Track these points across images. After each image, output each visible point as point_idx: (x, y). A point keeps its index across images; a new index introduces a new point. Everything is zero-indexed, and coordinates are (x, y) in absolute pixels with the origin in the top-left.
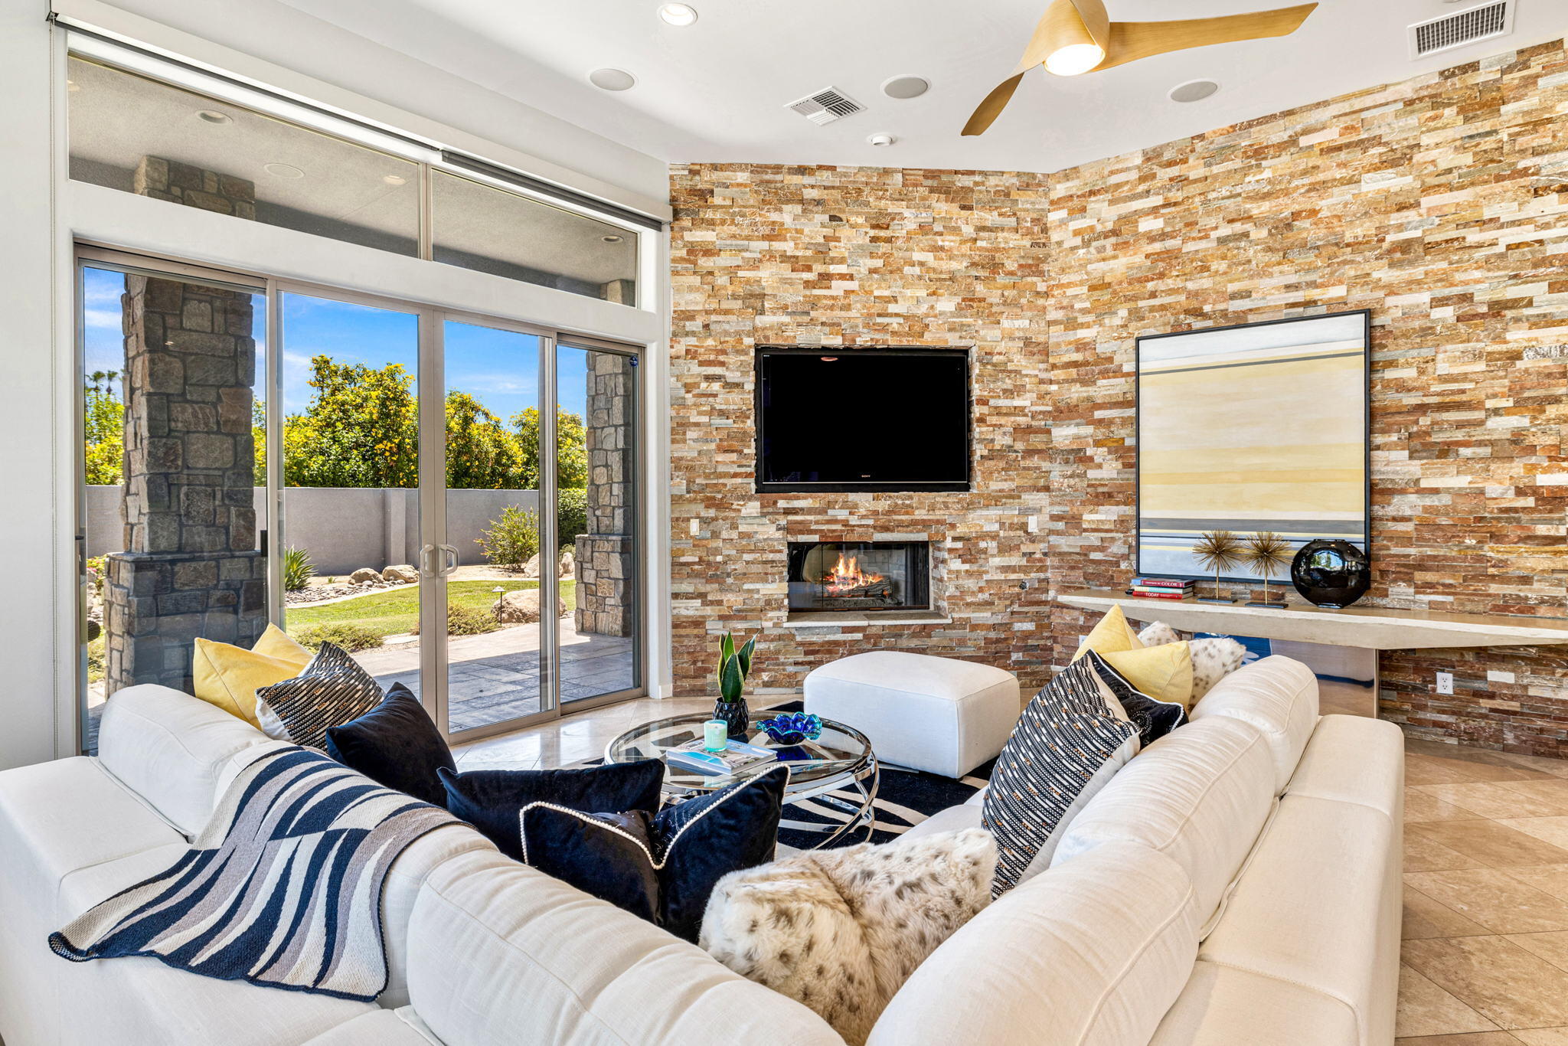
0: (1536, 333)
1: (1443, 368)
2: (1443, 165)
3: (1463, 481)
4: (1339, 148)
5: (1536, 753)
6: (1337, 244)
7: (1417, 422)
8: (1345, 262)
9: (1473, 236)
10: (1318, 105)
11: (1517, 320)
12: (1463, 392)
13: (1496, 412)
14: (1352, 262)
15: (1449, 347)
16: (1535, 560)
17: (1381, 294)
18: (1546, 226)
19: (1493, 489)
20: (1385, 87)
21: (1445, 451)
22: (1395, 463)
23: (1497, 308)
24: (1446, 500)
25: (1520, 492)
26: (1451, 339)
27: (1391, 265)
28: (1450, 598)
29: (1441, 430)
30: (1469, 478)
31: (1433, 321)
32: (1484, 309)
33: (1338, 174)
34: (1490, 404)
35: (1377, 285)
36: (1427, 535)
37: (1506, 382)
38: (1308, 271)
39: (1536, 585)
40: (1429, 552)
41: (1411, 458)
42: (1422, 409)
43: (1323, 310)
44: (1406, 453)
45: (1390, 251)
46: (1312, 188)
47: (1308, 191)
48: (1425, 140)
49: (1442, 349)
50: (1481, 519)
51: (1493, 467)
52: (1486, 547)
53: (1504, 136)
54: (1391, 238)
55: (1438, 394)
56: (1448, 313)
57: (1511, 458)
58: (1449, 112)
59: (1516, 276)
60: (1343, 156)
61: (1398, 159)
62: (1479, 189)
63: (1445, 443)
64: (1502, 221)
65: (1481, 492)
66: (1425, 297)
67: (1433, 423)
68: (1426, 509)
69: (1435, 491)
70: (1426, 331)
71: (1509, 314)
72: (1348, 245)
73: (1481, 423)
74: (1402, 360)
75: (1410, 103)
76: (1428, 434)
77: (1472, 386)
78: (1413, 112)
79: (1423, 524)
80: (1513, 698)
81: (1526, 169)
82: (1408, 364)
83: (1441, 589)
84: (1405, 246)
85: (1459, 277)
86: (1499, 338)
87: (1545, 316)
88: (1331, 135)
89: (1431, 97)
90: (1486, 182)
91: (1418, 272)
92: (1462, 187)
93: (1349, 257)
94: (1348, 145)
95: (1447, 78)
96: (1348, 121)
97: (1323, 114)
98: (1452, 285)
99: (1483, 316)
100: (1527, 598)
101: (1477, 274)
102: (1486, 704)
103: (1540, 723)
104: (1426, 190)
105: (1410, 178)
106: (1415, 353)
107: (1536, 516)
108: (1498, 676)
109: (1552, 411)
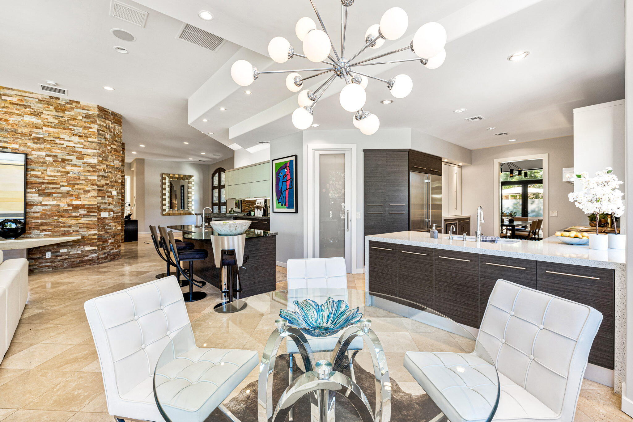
0: (73, 168)
1: (49, 173)
2: (50, 121)
3: (54, 203)
4: (17, 104)
5: (72, 267)
6: (15, 132)
7: (41, 187)
8: (18, 138)
9: (58, 141)
10: (9, 89)
11: (69, 164)
12: (54, 180)
13: (63, 186)
14: (21, 139)
15: (51, 168)
16: (72, 222)
17: (30, 150)
18: (76, 143)
19: (62, 205)
20: (33, 93)
21: (49, 195)
22: (33, 197)
23: (64, 160)
24: (49, 207)
25: (69, 205)
26: (51, 166)
27: (34, 143)
28: (50, 233)
29: (48, 189)
30: (56, 202)
31: (46, 160)
32: (60, 160)
33: (16, 112)
34: (61, 184)
35: (29, 147)
36: (44, 217)
37: (66, 179)
38: (4, 137)
39: (72, 227)
40: (44, 221)
41: (39, 196)
42: (43, 183)
43: (10, 151)
44: (38, 195)
45: (33, 139)
46: (6, 113)
47: (5, 113)
48: (44, 112)
49: (49, 168)
50: (59, 212)
51: (62, 199)
52: (60, 219)
53: (66, 119)
54: (34, 135)
55: (47, 180)
56: (51, 159)
57: (66, 197)
58: (52, 108)
59: (68, 154)
60: (18, 107)
61: (37, 114)
62: (59, 130)
63: (49, 193)
64: (65, 139)
65: (59, 205)
66: (43, 154)
67: (46, 187)
68: (43, 210)
69: (46, 205)
70: (44, 163)
71: (67, 162)
72: (19, 133)
73: (59, 188)
74: (37, 169)
75: (40, 101)
76: (44, 190)
77: (57, 179)
78: (41, 103)
79: (42, 214)
80: (66, 255)
81: (71, 129)
82: (39, 171)
83: (47, 230)
84: (38, 139)
85: (53, 150)
86: (64, 168)
87: (75, 164)
88: (14, 99)
89: (47, 101)
90: (61, 129)
91: (42, 146)
92: (55, 128)
93: (20, 137)
94: (20, 105)
95: (51, 98)
96: (20, 98)
97: (12, 93)
98: (52, 152)
99: (60, 162)
100: (70, 231)
101: (59, 151)
102: (59, 258)
103: (73, 260)
104: (45, 125)
105: (40, 121)
106: (41, 168)
107: (73, 211)
108: (62, 251)
109: (76, 187)
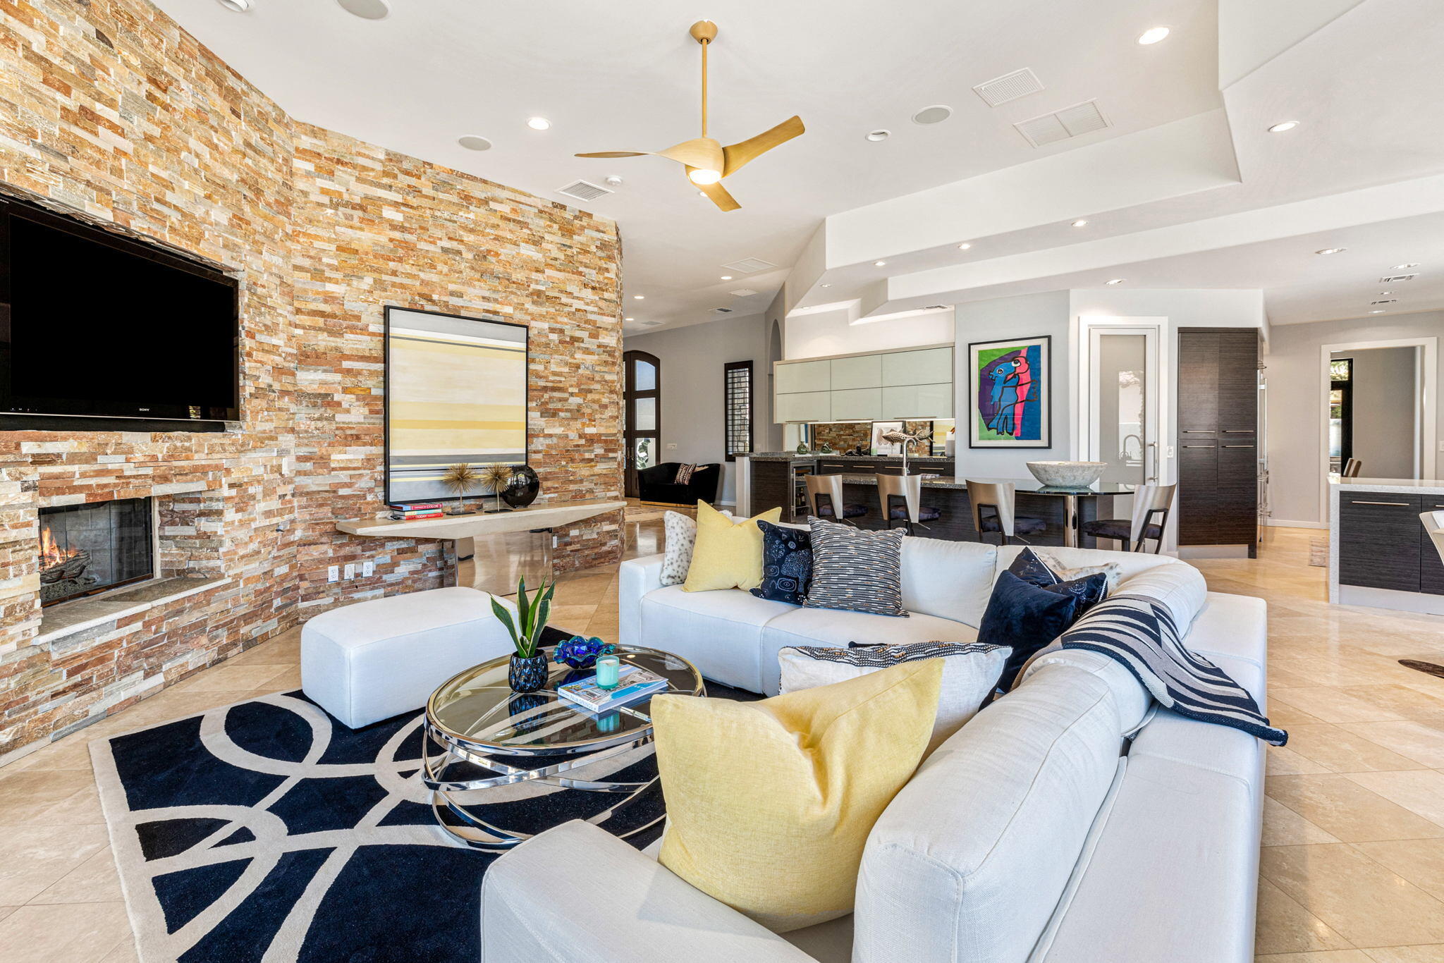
0: (586, 357)
1: (553, 368)
2: (553, 255)
3: (559, 430)
4: (509, 220)
5: (586, 568)
6: (508, 280)
7: (543, 396)
8: (512, 293)
9: (564, 299)
10: (499, 186)
11: (579, 348)
12: (561, 382)
13: (572, 394)
14: (515, 294)
15: (556, 356)
16: (584, 471)
17: (529, 318)
18: (587, 304)
19: (573, 435)
20: (530, 196)
21: (554, 414)
22: (537, 420)
23: (574, 340)
24: (555, 440)
25: (580, 437)
26: (557, 352)
27: (534, 302)
28: (556, 495)
29: (553, 402)
30: (563, 429)
31: (550, 340)
32: (568, 339)
33: (509, 236)
34: (571, 390)
35: (527, 312)
36: (548, 461)
37: (575, 379)
38: (494, 291)
39: (585, 484)
40: (549, 470)
41: (541, 416)
42: (545, 389)
43: (501, 319)
44: (539, 413)
45: (532, 294)
46: (497, 238)
47: (494, 239)
48: (547, 237)
49: (554, 356)
50: (567, 451)
51: (571, 423)
52: (569, 466)
53: (575, 251)
54: (533, 286)
55: (552, 382)
56: (554, 337)
57: (576, 419)
58: (556, 226)
59: (578, 326)
60: (511, 225)
61: (536, 242)
62: (567, 274)
63: (554, 409)
64: (575, 295)
65: (567, 436)
66: (546, 326)
67: (550, 398)
68: (548, 446)
69: (550, 436)
70: (547, 345)
71: (576, 344)
72: (514, 283)
73: (566, 400)
74: (537, 360)
75: (541, 212)
76: (547, 403)
77: (563, 379)
78: (542, 217)
79: (548, 455)
80: (578, 542)
81: (581, 272)
82: (540, 363)
83: (553, 490)
84: (539, 293)
85: (559, 319)
86: (572, 356)
87: (588, 348)
88: (505, 209)
89: (550, 214)
90: (569, 272)
91: (543, 310)
92: (560, 271)
93: (514, 290)
94: (514, 221)
95: (554, 207)
96: (514, 205)
97: (504, 194)
98: (557, 323)
99: (567, 342)
100: (582, 491)
101: (566, 320)
102: (569, 548)
103: (587, 552)
104: (547, 265)
105: (540, 255)
106: (542, 356)
107: (585, 448)
108: (574, 533)
109: (590, 396)
